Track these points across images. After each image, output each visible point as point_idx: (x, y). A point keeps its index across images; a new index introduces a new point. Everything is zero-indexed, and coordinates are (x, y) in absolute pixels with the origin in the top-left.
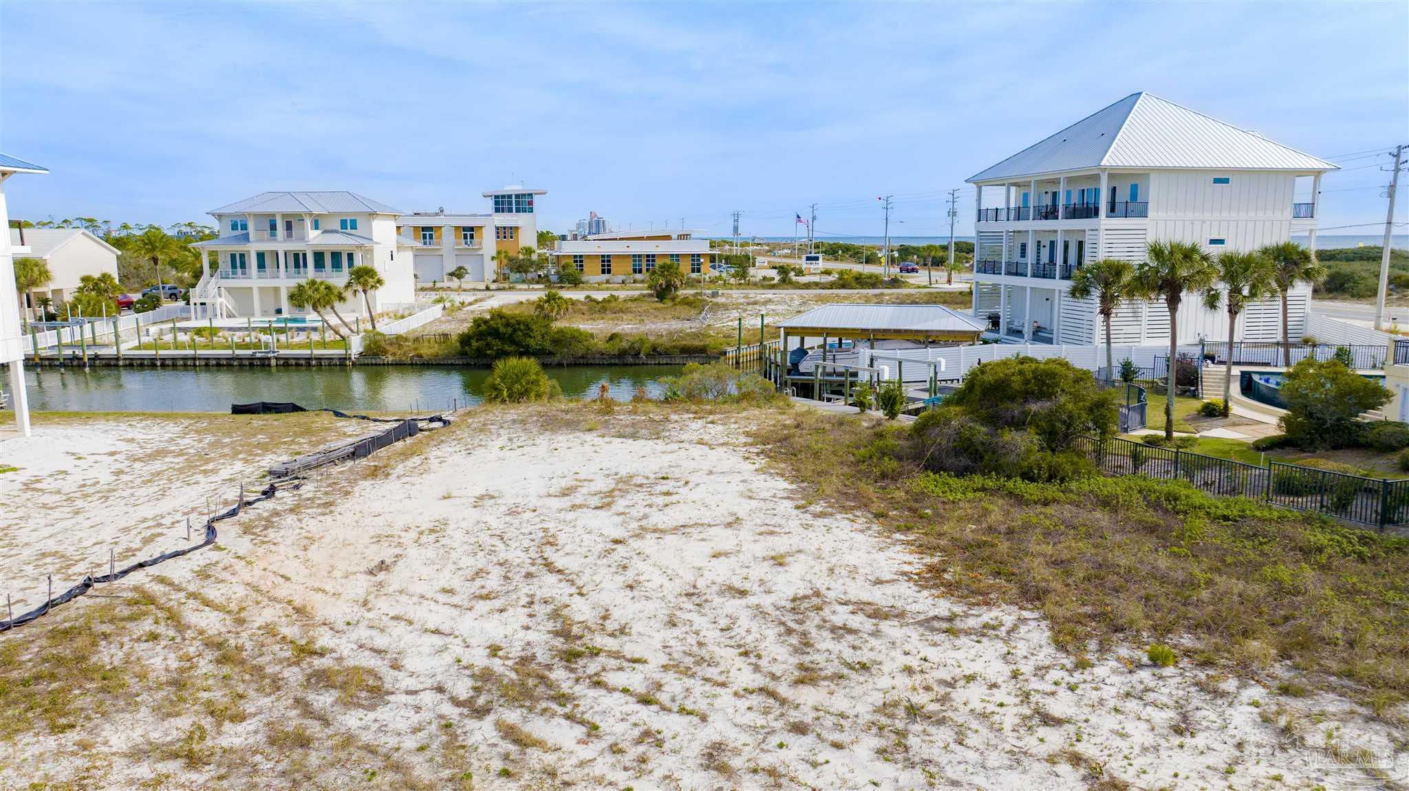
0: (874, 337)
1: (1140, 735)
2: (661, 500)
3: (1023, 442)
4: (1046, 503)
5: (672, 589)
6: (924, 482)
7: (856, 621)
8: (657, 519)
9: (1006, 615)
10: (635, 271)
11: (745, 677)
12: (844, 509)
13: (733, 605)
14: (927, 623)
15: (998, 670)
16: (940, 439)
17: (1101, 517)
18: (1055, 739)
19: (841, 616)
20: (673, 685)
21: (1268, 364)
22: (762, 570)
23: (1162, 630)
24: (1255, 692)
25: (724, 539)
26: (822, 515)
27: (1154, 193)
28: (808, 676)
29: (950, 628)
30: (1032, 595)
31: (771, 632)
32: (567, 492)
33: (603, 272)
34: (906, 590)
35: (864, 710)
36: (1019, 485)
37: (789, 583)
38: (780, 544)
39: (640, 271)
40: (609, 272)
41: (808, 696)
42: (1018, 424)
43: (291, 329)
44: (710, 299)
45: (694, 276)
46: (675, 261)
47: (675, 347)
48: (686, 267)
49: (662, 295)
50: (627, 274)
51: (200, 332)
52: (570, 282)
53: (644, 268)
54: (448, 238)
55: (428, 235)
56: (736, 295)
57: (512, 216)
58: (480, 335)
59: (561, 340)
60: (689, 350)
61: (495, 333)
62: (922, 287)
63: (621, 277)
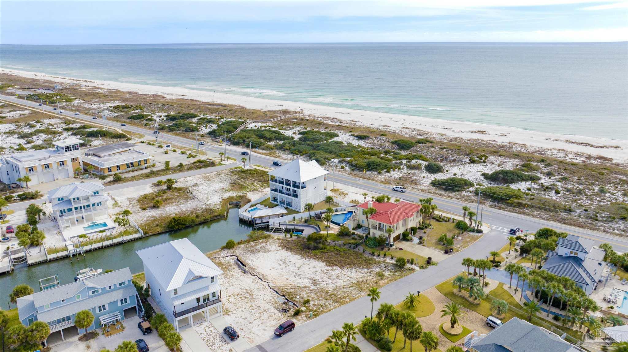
0: (270, 217)
1: (350, 274)
2: (292, 263)
3: (320, 246)
5: (311, 273)
6: (313, 252)
7: (327, 271)
8: (297, 265)
9: (335, 267)
10: (127, 167)
11: (327, 278)
12: (310, 259)
13: (318, 273)
14: (332, 270)
15: (339, 272)
16: (311, 247)
17: (333, 254)
18: (346, 276)
20: (324, 280)
22: (315, 269)
23: (346, 266)
24: (354, 269)
25: (306, 266)
27: (307, 184)
30: (336, 265)
31: (323, 274)
32: (280, 265)
33: (118, 170)
34: (326, 267)
35: (335, 278)
36: (322, 250)
37: (318, 269)
38: (312, 265)
39: (129, 167)
40: (120, 169)
41: (331, 278)
42: (320, 243)
43: (106, 230)
44: (177, 184)
45: (146, 165)
46: (139, 163)
47: (214, 216)
48: (143, 163)
49: (169, 188)
50: (125, 169)
51: (81, 236)
52: (118, 180)
53: (130, 166)
54: (55, 166)
55: (47, 166)
56: (181, 180)
57: (72, 152)
58: (176, 225)
59: (193, 221)
60: (217, 216)
61: (179, 224)
62: (220, 164)
63: (124, 171)
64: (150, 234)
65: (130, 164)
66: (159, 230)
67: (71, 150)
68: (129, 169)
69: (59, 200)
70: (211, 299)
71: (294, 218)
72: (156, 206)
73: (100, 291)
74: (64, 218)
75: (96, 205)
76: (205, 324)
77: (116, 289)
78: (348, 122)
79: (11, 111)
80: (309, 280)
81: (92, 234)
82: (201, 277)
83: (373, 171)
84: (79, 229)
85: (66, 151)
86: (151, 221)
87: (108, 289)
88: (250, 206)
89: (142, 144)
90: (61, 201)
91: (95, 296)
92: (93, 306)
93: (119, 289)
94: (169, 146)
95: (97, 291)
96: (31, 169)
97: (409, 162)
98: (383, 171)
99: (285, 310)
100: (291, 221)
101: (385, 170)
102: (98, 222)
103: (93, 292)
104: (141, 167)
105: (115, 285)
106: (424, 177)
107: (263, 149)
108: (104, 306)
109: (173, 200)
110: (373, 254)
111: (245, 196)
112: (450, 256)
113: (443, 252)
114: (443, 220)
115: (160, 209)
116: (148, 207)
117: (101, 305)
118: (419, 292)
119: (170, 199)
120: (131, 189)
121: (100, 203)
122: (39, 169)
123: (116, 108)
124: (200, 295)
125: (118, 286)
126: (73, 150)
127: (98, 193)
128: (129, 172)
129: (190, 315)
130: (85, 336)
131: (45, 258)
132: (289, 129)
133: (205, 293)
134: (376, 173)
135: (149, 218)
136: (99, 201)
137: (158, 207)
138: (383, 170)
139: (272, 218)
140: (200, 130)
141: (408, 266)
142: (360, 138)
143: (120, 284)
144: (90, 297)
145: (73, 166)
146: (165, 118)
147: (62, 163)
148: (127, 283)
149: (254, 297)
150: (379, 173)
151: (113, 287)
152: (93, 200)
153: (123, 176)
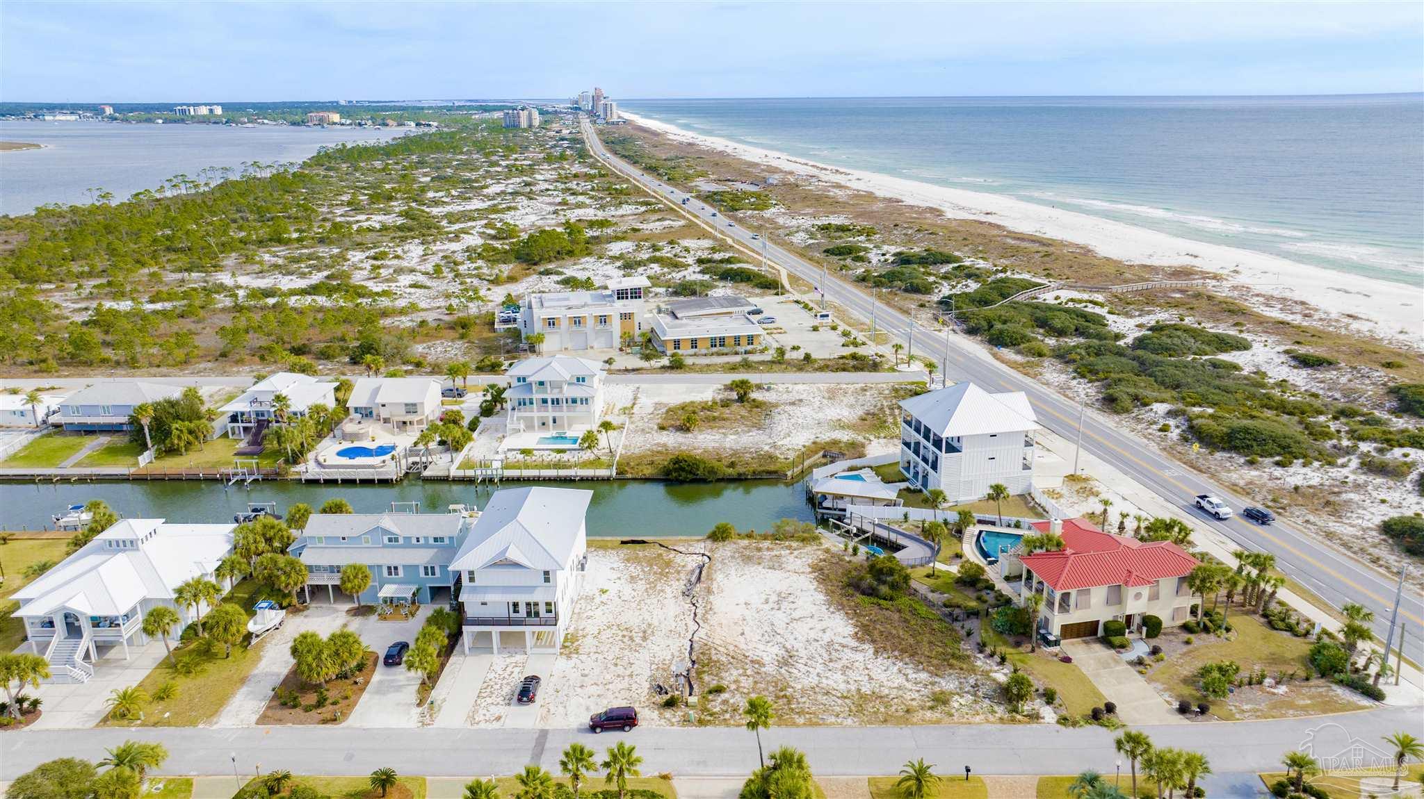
0: (853, 499)
1: (879, 671)
2: (793, 606)
3: (884, 589)
4: (887, 609)
5: (804, 639)
6: (859, 598)
7: (839, 648)
8: (796, 615)
9: (866, 646)
10: (712, 345)
11: (821, 661)
12: (839, 610)
13: (816, 644)
14: (852, 649)
15: (861, 659)
16: (864, 585)
17: (896, 616)
18: (867, 672)
19: (837, 646)
20: (810, 662)
21: (993, 523)
22: (821, 634)
23: (893, 651)
24: (901, 664)
25: (811, 622)
26: (833, 613)
27: (964, 443)
28: (831, 661)
29: (855, 649)
30: (873, 641)
31: (824, 651)
32: (767, 602)
33: (690, 347)
34: (849, 639)
35: (839, 667)
36: (882, 602)
37: (827, 638)
38: (824, 624)
39: (715, 346)
40: (695, 347)
41: (831, 664)
42: (884, 583)
43: (569, 450)
44: (767, 394)
45: (749, 348)
46: (737, 340)
47: (763, 471)
48: (744, 341)
49: (742, 399)
50: (707, 348)
51: (524, 452)
52: (677, 366)
53: (718, 344)
54: (590, 323)
55: (577, 321)
56: (781, 388)
57: (629, 302)
58: (676, 470)
59: (712, 471)
60: (770, 473)
61: (683, 469)
62: (893, 370)
63: (704, 351)
64: (629, 476)
65: (718, 341)
66: (648, 471)
67: (627, 298)
68: (714, 349)
69: (519, 380)
70: (543, 613)
71: (906, 516)
72: (684, 428)
73: (401, 541)
74: (516, 413)
75: (579, 402)
76: (519, 658)
77: (427, 546)
78: (1334, 316)
79: (659, 220)
80: (783, 652)
81: (542, 452)
82: (516, 565)
83: (1239, 453)
84: (530, 440)
85: (618, 298)
86: (653, 451)
87: (414, 541)
88: (846, 468)
89: (796, 306)
90: (522, 383)
91: (393, 547)
92: (380, 563)
93: (432, 547)
94: (827, 316)
95: (396, 540)
96: (551, 322)
97: (1381, 451)
98: (1268, 460)
99: (661, 688)
100: (896, 523)
101: (1277, 458)
102: (567, 435)
103: (390, 540)
104: (738, 349)
105: (426, 538)
106: (1383, 501)
107: (1019, 352)
108: (396, 568)
109: (727, 423)
110: (981, 647)
111: (863, 446)
112: (1188, 722)
113: (1176, 705)
114: (1290, 629)
115: (690, 435)
116: (672, 426)
117: (393, 564)
118: (968, 770)
119: (724, 419)
120: (682, 387)
121: (587, 400)
122: (564, 324)
123: (822, 229)
124: (522, 599)
125: (431, 541)
126: (632, 297)
127: (583, 380)
128: (712, 354)
129: (495, 630)
130: (358, 608)
131: (446, 474)
132: (1137, 313)
133: (532, 599)
134: (1242, 460)
135: (655, 448)
136: (584, 395)
137: (688, 430)
138: (1271, 455)
139: (861, 503)
140: (936, 291)
141: (1038, 705)
142: (1304, 362)
143: (436, 540)
144: (385, 546)
145: (623, 327)
146: (891, 259)
147: (603, 320)
148: (447, 541)
149: (644, 644)
150: (1251, 463)
151: (422, 541)
152: (568, 392)
153: (689, 361)
